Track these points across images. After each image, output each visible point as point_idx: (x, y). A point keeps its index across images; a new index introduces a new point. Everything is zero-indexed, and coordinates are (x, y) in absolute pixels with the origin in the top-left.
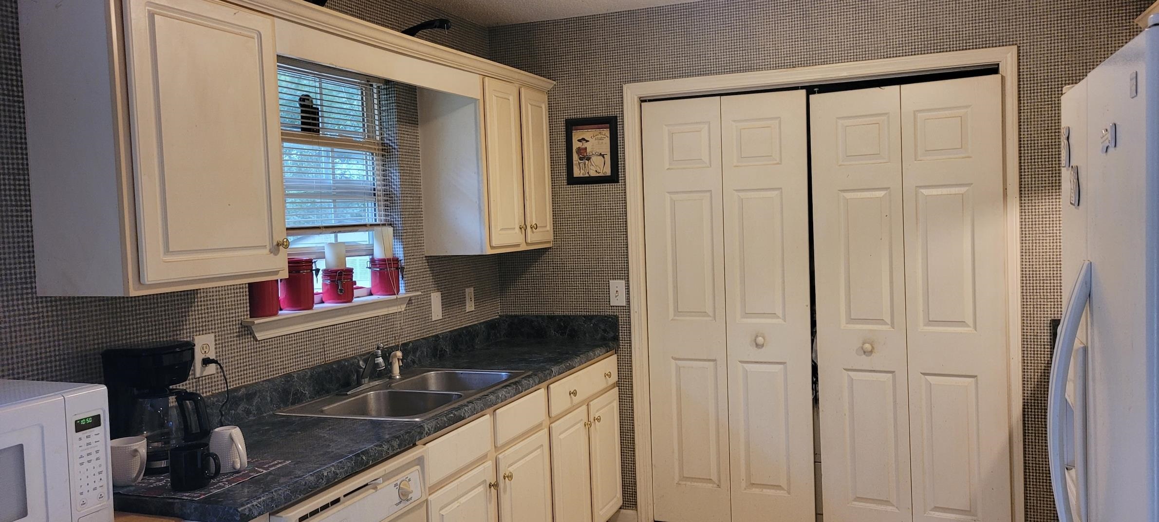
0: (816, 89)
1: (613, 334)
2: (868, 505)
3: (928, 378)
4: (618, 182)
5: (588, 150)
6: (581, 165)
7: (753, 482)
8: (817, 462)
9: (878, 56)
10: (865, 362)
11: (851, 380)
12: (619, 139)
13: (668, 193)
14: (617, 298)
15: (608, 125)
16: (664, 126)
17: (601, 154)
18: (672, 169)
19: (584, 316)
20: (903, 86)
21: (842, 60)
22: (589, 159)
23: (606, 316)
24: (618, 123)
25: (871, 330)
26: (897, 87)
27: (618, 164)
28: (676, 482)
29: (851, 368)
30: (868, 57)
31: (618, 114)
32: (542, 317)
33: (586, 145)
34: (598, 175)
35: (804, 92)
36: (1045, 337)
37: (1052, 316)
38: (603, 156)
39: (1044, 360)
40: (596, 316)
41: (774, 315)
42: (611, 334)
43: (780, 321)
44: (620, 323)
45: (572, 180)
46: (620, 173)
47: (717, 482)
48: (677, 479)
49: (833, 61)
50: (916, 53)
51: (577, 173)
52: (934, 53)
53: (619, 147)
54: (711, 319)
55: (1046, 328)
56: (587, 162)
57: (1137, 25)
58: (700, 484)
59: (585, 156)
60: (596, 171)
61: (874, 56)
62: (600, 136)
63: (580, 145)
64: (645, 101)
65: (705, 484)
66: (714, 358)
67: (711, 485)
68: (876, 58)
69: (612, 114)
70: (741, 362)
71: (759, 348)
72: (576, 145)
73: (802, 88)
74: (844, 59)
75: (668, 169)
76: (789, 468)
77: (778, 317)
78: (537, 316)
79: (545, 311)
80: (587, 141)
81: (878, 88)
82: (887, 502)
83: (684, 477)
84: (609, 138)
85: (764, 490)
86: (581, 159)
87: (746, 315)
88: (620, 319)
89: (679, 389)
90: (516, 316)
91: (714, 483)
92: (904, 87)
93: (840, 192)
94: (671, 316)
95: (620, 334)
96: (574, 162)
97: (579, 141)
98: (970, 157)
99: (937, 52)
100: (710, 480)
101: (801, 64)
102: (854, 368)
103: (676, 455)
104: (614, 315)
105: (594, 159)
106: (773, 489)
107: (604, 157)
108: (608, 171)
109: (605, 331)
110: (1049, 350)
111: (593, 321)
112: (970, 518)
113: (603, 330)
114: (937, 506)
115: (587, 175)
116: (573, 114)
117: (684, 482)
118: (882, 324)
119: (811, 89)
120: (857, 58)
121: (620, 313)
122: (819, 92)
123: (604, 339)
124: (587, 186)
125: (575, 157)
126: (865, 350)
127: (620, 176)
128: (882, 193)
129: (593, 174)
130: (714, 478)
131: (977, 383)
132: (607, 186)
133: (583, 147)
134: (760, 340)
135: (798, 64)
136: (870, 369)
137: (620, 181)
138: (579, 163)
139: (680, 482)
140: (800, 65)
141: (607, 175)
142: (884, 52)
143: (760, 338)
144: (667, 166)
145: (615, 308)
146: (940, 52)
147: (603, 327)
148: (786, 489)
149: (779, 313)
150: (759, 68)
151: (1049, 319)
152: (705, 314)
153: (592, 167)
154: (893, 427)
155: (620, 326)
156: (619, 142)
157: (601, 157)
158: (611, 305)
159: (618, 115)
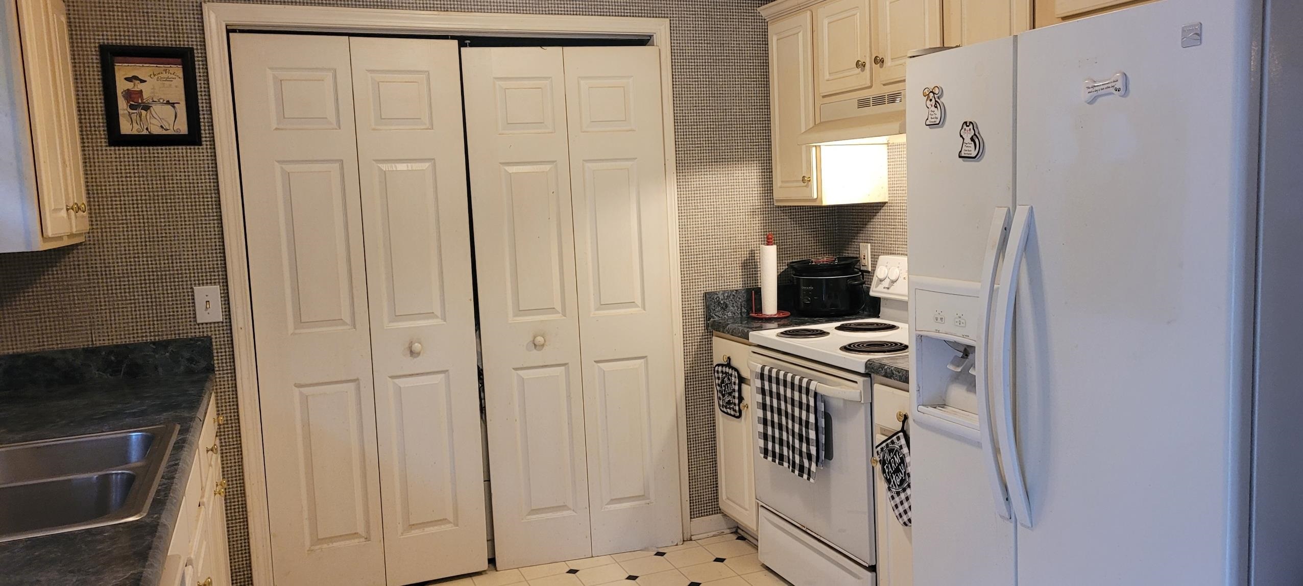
0: (468, 42)
1: (206, 363)
2: (543, 515)
3: (601, 365)
4: (201, 145)
5: (145, 96)
6: (134, 116)
7: (412, 523)
8: (488, 480)
9: (539, 11)
10: (536, 357)
11: (522, 380)
12: (198, 82)
13: (278, 162)
14: (208, 311)
15: (180, 60)
16: (268, 69)
17: (168, 103)
18: (282, 129)
19: (154, 343)
20: (565, 48)
21: (501, 9)
22: (147, 108)
23: (191, 339)
24: (196, 59)
25: (542, 321)
26: (560, 48)
27: (199, 119)
28: (308, 549)
29: (522, 366)
30: (529, 10)
31: (193, 43)
32: (75, 352)
33: (140, 86)
34: (164, 132)
35: (456, 42)
36: (700, 311)
37: (705, 289)
38: (173, 105)
39: (700, 333)
40: (175, 341)
41: (431, 315)
42: (203, 364)
43: (438, 321)
44: (215, 347)
45: (116, 139)
46: (203, 132)
47: (364, 534)
48: (308, 543)
49: (491, 9)
50: (578, 13)
51: (126, 127)
52: (595, 15)
53: (199, 93)
54: (349, 327)
55: (700, 301)
56: (144, 112)
57: (759, 13)
58: (343, 543)
59: (137, 102)
60: (162, 126)
61: (536, 11)
62: (165, 75)
63: (129, 85)
64: (234, 31)
65: (348, 542)
66: (355, 378)
67: (357, 540)
68: (538, 12)
69: (184, 43)
70: (392, 377)
71: (415, 357)
72: (122, 86)
73: (453, 38)
74: (504, 9)
75: (276, 129)
76: (456, 495)
77: (437, 317)
78: (63, 352)
79: (80, 342)
80: (143, 81)
81: (539, 48)
82: (564, 507)
83: (318, 539)
84: (182, 80)
85: (426, 529)
86: (132, 107)
87: (396, 317)
88: (213, 340)
89: (306, 424)
90: (19, 356)
91: (361, 537)
92: (568, 49)
93: (501, 166)
94: (291, 329)
95: (216, 362)
96: (121, 112)
97: (128, 79)
98: (634, 131)
99: (598, 15)
100: (355, 535)
101: (454, 8)
102: (525, 366)
103: (306, 515)
104: (204, 337)
105: (156, 108)
106: (436, 525)
107: (174, 107)
108: (182, 127)
109: (191, 360)
110: (703, 322)
111: (170, 348)
112: (643, 502)
113: (188, 360)
114: (614, 498)
115: (145, 132)
116: (111, 38)
117: (319, 547)
118: (553, 314)
119: (466, 41)
120: (517, 10)
121: (213, 333)
122: (471, 45)
123: (190, 372)
124: (145, 150)
125: (122, 104)
126: (537, 344)
127: (203, 136)
128: (547, 167)
129: (156, 130)
130: (361, 529)
131: (647, 364)
132: (182, 150)
133: (136, 89)
134: (417, 347)
135: (451, 8)
136: (541, 365)
137: (204, 143)
138: (130, 114)
139: (312, 548)
140: (453, 10)
141: (182, 133)
142: (545, 7)
143: (416, 344)
144: (275, 126)
145: (205, 326)
146: (601, 15)
147: (187, 355)
148: (452, 521)
149: (438, 312)
150: (402, 6)
151: (702, 292)
152: (341, 322)
153: (153, 121)
154: (567, 424)
155: (215, 351)
156: (198, 86)
157: (169, 107)
158: (199, 321)
159: (195, 47)
